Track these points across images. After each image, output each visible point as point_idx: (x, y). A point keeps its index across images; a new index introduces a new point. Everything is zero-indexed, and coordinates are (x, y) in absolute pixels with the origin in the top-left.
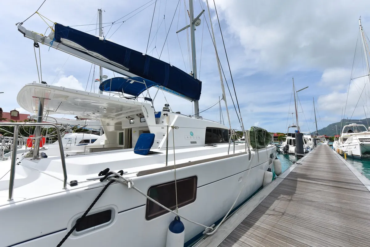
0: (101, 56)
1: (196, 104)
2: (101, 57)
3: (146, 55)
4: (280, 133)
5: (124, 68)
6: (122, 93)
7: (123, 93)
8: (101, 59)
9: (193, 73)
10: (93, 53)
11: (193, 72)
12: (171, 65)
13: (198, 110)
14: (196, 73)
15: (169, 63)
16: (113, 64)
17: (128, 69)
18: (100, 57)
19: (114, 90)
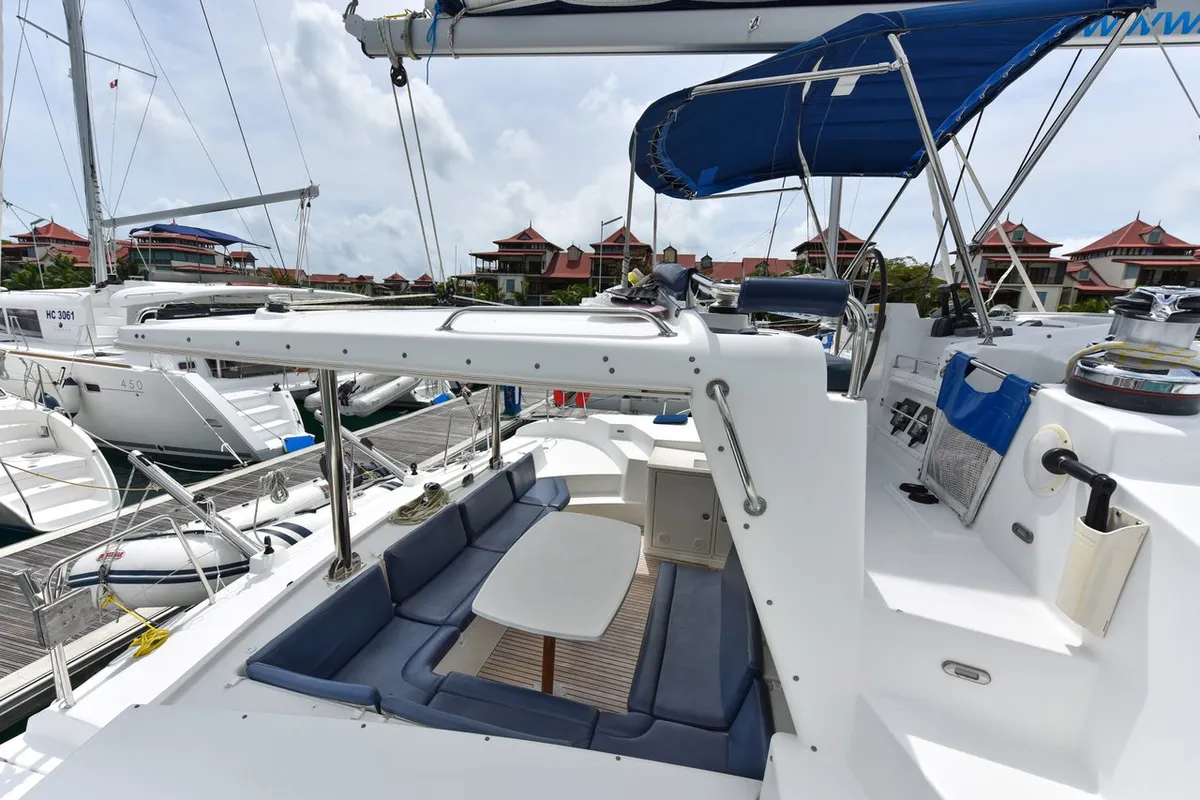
7: (810, 180)
19: (750, 177)
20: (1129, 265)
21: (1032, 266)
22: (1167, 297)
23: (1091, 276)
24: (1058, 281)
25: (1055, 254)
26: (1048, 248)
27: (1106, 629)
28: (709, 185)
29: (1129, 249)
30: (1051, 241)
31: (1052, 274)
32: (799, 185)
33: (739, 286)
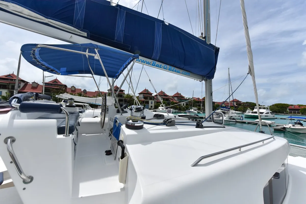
0: (26, 12)
1: (207, 84)
2: (27, 14)
3: (118, 5)
4: (302, 106)
5: (78, 32)
6: (92, 75)
7: (94, 76)
8: (29, 17)
9: (204, 36)
10: (7, 6)
11: (205, 34)
12: (166, 23)
13: (212, 94)
14: (209, 35)
15: (162, 20)
16: (55, 26)
17: (85, 34)
18: (24, 12)
19: (78, 72)
20: (162, 98)
21: (150, 97)
22: (134, 107)
23: (158, 99)
24: (154, 100)
25: (153, 95)
26: (152, 94)
27: (125, 182)
28: (64, 72)
29: (161, 95)
30: (152, 93)
31: (153, 98)
32: (92, 76)
33: (19, 104)
